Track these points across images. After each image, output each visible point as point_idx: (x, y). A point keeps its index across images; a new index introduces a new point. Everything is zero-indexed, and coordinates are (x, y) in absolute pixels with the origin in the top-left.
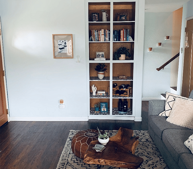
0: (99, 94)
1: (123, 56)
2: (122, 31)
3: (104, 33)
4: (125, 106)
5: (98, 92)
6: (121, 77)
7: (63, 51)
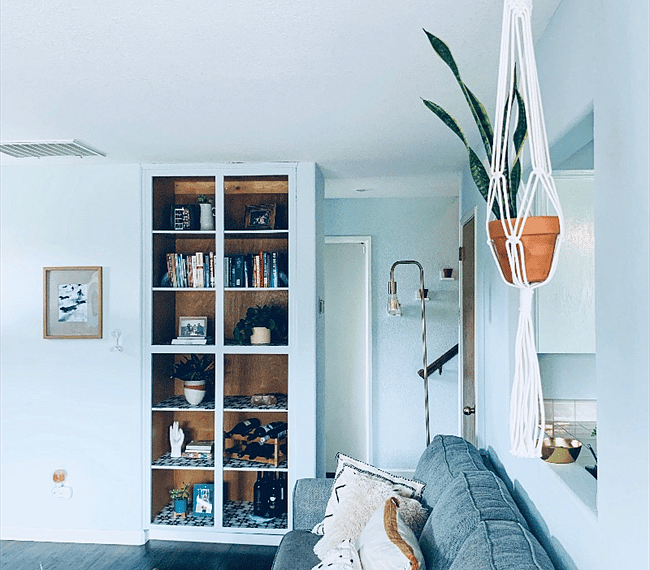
0: (191, 456)
1: (260, 334)
2: (257, 257)
3: (204, 261)
4: (273, 499)
5: (187, 447)
6: (257, 399)
7: (73, 318)
